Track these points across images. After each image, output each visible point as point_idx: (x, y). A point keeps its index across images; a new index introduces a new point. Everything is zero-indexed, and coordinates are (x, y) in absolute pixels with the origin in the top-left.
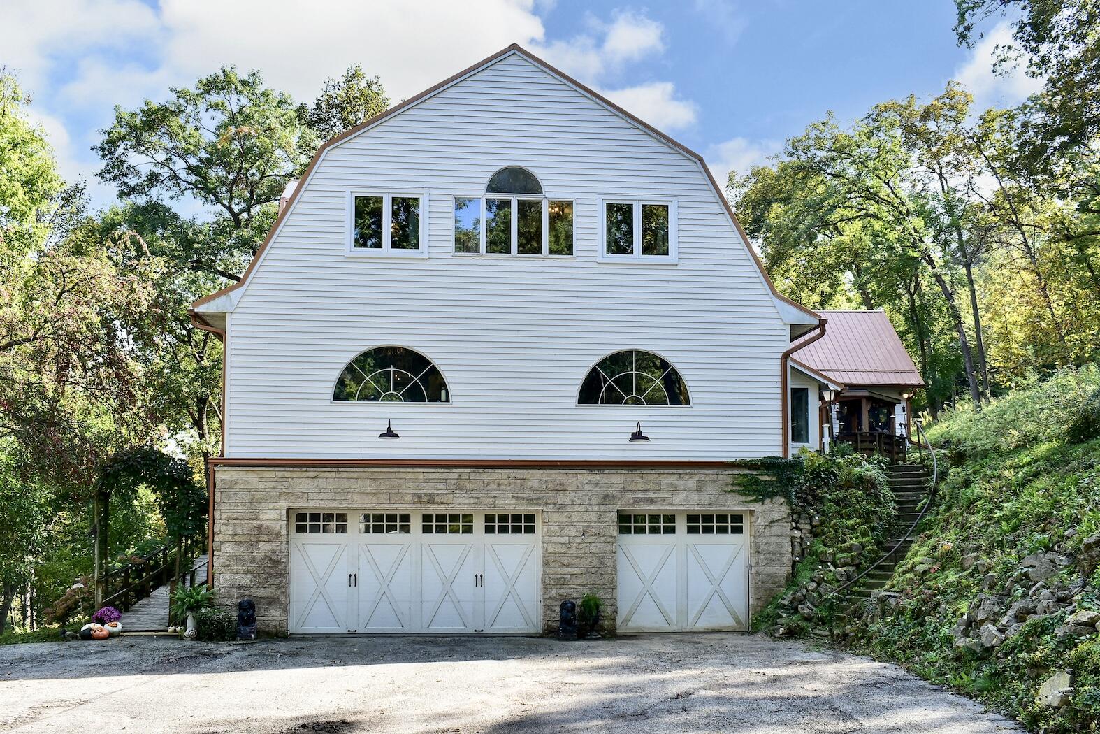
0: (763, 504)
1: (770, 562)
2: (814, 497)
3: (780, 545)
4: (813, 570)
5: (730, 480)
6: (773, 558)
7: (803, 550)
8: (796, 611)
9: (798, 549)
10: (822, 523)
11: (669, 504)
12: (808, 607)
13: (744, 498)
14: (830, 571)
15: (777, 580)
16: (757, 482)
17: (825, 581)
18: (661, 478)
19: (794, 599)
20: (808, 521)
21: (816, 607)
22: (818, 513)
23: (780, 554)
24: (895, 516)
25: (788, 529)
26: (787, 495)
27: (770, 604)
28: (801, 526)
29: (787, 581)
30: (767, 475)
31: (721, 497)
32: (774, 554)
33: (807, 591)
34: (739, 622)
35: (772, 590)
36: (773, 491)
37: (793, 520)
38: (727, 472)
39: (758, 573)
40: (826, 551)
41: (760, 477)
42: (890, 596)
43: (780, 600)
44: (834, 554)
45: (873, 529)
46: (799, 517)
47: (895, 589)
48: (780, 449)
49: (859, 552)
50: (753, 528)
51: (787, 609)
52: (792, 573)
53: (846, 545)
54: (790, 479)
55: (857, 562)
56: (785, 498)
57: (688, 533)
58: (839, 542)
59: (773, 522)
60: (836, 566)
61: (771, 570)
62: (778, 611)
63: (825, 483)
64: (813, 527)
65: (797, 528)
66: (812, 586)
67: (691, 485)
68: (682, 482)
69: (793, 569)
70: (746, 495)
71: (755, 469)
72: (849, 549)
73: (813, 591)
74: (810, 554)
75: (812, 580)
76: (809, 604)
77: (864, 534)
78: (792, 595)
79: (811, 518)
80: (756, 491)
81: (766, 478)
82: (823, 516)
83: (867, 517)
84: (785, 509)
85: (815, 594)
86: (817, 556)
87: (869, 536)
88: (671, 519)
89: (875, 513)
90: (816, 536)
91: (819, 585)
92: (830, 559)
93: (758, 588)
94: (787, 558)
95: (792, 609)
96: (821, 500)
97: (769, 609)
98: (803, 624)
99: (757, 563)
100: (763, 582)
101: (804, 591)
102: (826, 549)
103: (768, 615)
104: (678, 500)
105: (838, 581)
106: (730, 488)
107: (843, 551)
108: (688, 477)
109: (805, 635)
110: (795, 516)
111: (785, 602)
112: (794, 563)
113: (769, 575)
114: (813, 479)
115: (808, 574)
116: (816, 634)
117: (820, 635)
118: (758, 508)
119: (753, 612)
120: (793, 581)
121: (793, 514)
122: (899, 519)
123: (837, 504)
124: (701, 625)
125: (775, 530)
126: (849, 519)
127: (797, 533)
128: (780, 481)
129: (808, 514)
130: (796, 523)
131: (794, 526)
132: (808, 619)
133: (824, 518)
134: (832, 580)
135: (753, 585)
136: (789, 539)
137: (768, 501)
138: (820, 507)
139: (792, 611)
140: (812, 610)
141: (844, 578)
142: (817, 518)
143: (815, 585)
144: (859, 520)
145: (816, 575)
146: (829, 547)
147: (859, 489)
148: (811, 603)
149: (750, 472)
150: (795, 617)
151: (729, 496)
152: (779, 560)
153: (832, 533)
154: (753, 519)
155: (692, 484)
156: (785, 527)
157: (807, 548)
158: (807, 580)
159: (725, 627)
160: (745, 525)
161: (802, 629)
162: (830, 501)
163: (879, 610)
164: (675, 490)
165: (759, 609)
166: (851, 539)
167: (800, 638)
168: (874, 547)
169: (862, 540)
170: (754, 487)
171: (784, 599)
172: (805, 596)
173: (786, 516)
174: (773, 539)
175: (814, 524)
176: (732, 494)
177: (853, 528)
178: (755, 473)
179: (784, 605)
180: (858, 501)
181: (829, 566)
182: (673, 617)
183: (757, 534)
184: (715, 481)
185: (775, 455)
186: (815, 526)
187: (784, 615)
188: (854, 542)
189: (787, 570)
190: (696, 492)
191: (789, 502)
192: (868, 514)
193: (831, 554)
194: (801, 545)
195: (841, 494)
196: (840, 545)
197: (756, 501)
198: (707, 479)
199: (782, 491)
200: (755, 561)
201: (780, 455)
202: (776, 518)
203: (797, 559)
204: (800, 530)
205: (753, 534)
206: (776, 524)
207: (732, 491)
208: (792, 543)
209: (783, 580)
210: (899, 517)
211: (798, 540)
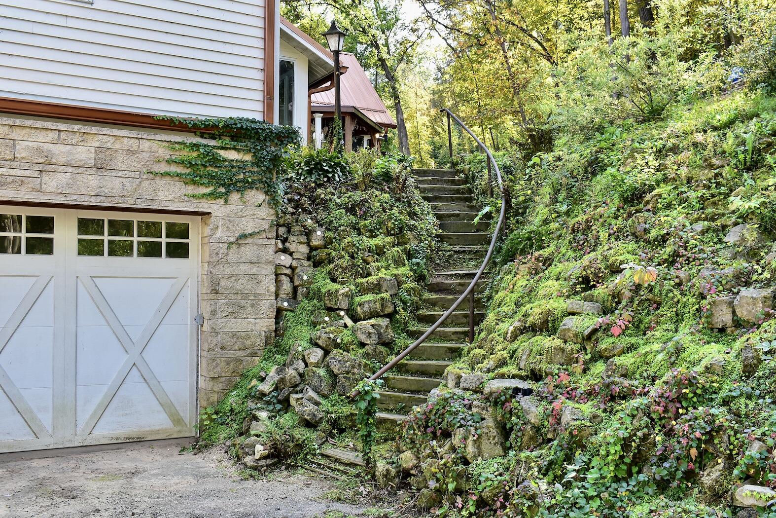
0: (226, 201)
1: (236, 311)
2: (313, 200)
3: (255, 279)
4: (314, 325)
5: (164, 152)
6: (243, 302)
7: (295, 289)
8: (286, 404)
9: (287, 286)
10: (328, 243)
11: (33, 189)
12: (310, 400)
13: (191, 190)
14: (346, 326)
15: (248, 343)
16: (215, 161)
17: (337, 346)
18: (16, 134)
19: (282, 380)
20: (304, 239)
21: (325, 397)
22: (321, 225)
23: (255, 295)
24: (437, 236)
25: (271, 250)
26: (269, 190)
27: (236, 387)
28: (292, 247)
29: (267, 343)
30: (235, 149)
31: (145, 184)
32: (245, 296)
33: (306, 365)
34: (177, 420)
35: (239, 361)
36: (245, 181)
37: (277, 237)
38: (158, 137)
39: (215, 332)
40: (337, 291)
41: (223, 153)
42: (517, 390)
43: (254, 382)
44: (350, 296)
45: (410, 255)
46: (289, 232)
47: (511, 369)
48: (259, 107)
49: (393, 292)
50: (207, 248)
51: (268, 403)
52: (276, 331)
53: (370, 279)
54: (276, 160)
55: (389, 309)
56: (266, 193)
57: (79, 254)
58: (357, 274)
59: (244, 236)
60: (355, 319)
61: (238, 325)
62: (251, 405)
63: (329, 180)
64: (312, 249)
65: (285, 251)
66: (316, 355)
67: (84, 156)
68: (62, 148)
69: (277, 323)
70: (194, 183)
71: (213, 137)
72: (377, 288)
73: (317, 365)
74: (307, 295)
75: (314, 344)
76: (311, 393)
77: (398, 263)
78: (279, 372)
79: (308, 233)
80: (213, 177)
81: (232, 155)
82: (329, 230)
83: (399, 233)
84: (267, 214)
85: (322, 372)
86: (320, 300)
87: (404, 265)
88: (43, 224)
89: (412, 228)
90: (317, 264)
91: (327, 352)
92: (344, 304)
93: (214, 360)
94: (267, 306)
95: (279, 402)
96: (325, 204)
97: (233, 400)
98: (301, 434)
99: (214, 313)
100: (222, 348)
101: (301, 366)
102: (336, 286)
103: (232, 410)
104: (54, 183)
105: (362, 345)
106: (163, 168)
107: (364, 291)
108: (77, 138)
109: (305, 459)
110: (282, 230)
111: (266, 387)
112: (279, 311)
113: (234, 335)
114: (310, 172)
115: (306, 333)
116: (327, 457)
117: (337, 460)
118: (216, 208)
119: (204, 404)
120: (277, 345)
121: (279, 225)
122: (442, 241)
123: (351, 210)
124: (105, 433)
125: (248, 251)
126: (373, 236)
127: (285, 260)
128: (258, 162)
129: (304, 226)
130: (284, 241)
131: (280, 246)
132: (310, 424)
133: (330, 234)
134: (352, 343)
135: (205, 354)
136: (271, 269)
137: (235, 197)
138: (322, 215)
139: (279, 407)
140: (317, 404)
141: (374, 339)
142: (319, 233)
143: (320, 353)
144: (388, 239)
145: (322, 334)
146: (343, 283)
147: (382, 190)
148: (316, 390)
149: (203, 141)
150: (286, 419)
151: (161, 182)
152: (253, 306)
153: (346, 261)
154: (207, 231)
155: (84, 153)
156: (265, 246)
157: (302, 286)
158: (305, 344)
159: (152, 432)
160: (194, 241)
161: (300, 446)
162: (339, 206)
163: (490, 422)
164: (47, 165)
165: (215, 398)
166: (378, 269)
167: (295, 467)
168: (414, 285)
169: (395, 272)
170: (210, 169)
171: (262, 380)
172: (301, 375)
173: (267, 227)
174: (244, 268)
175: (315, 242)
176: (168, 179)
177: (379, 252)
178: (212, 143)
179: (263, 394)
180: (384, 210)
181: (341, 318)
182: (46, 419)
183: (215, 259)
184: (134, 153)
185: (250, 116)
186: (316, 248)
187: (263, 415)
188: (383, 274)
189: (267, 324)
190: (93, 171)
191: (274, 202)
192: (401, 229)
193: (346, 295)
194: (292, 280)
195: (358, 196)
196: (359, 280)
197: (213, 195)
198: (117, 146)
199: (261, 181)
200: (209, 309)
201: (259, 117)
202: (249, 231)
203: (286, 304)
204: (291, 254)
205: (207, 259)
206: (249, 240)
207: (168, 174)
208: (277, 275)
209: (260, 342)
210: (441, 238)
211: (288, 271)
